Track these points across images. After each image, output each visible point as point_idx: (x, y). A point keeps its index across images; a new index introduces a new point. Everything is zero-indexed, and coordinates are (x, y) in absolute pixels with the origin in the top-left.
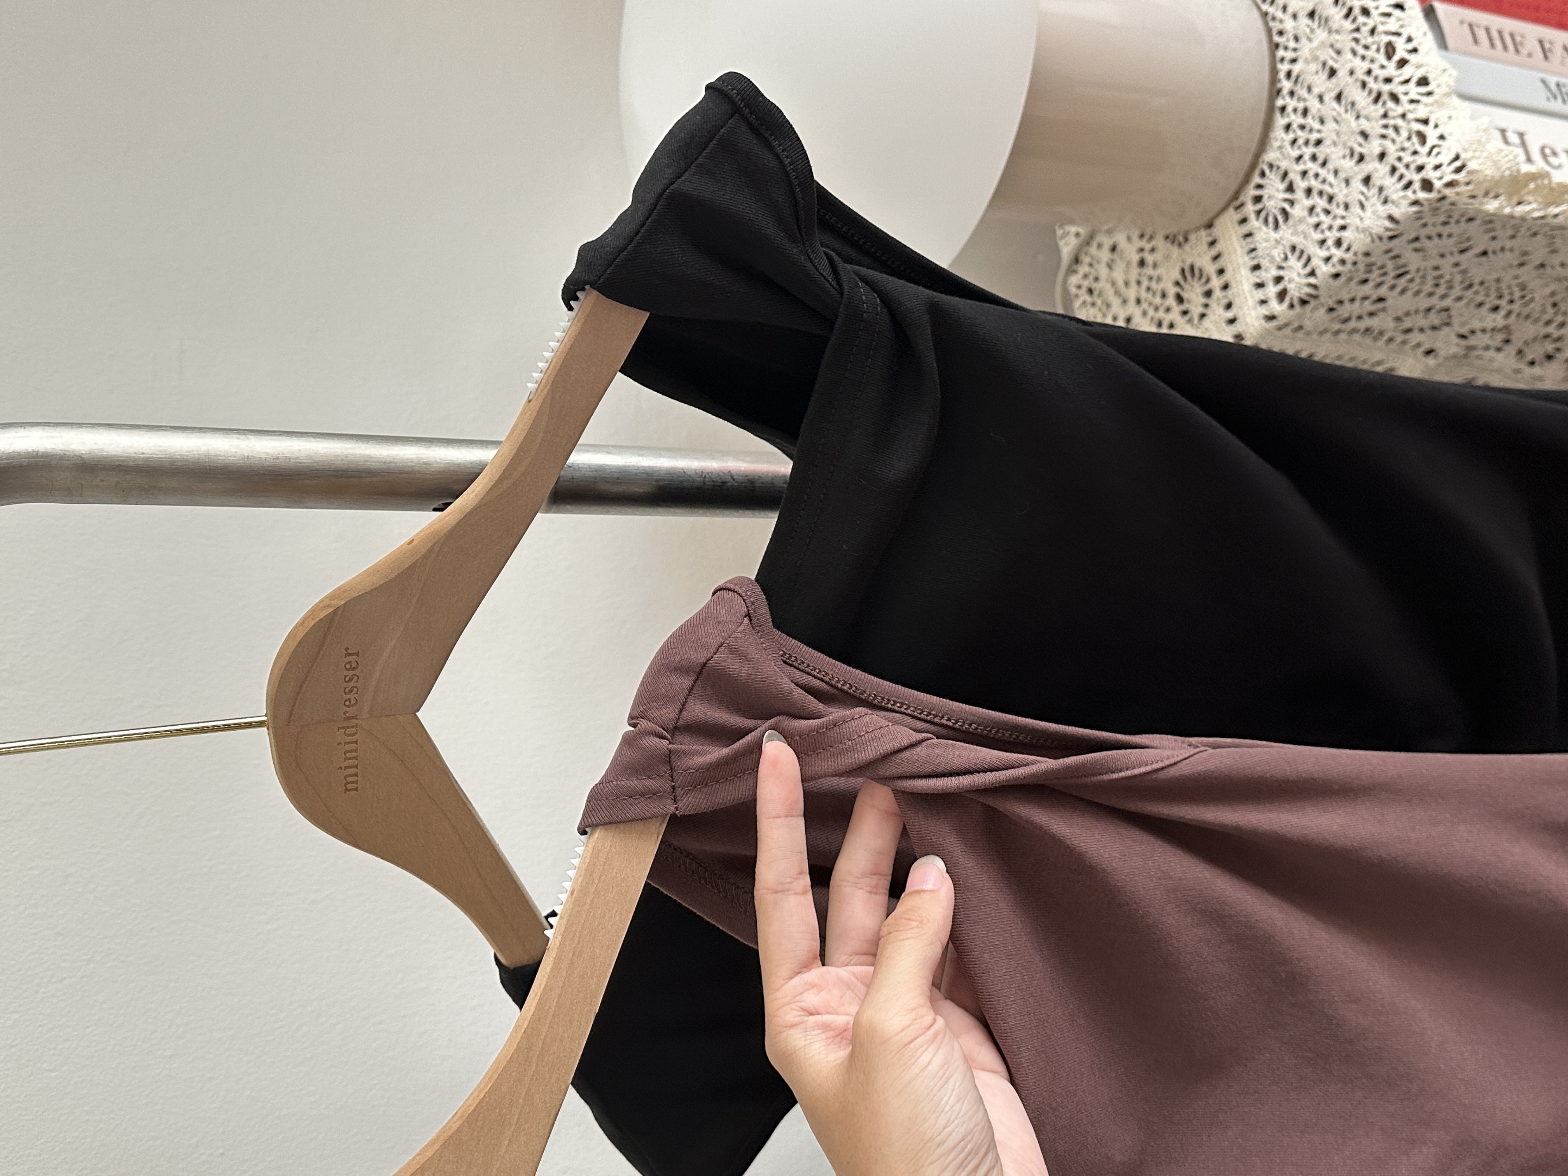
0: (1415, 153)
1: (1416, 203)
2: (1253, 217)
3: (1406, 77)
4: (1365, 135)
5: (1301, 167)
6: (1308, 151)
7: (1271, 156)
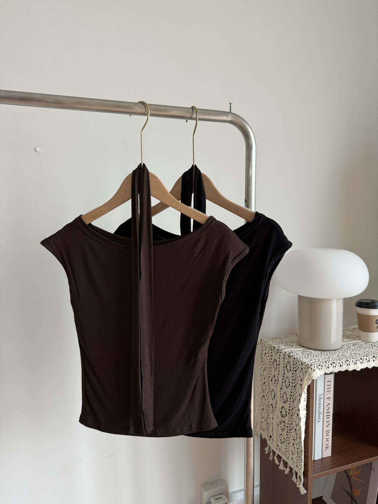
0: (317, 364)
1: (308, 364)
4: (319, 360)
5: (312, 355)
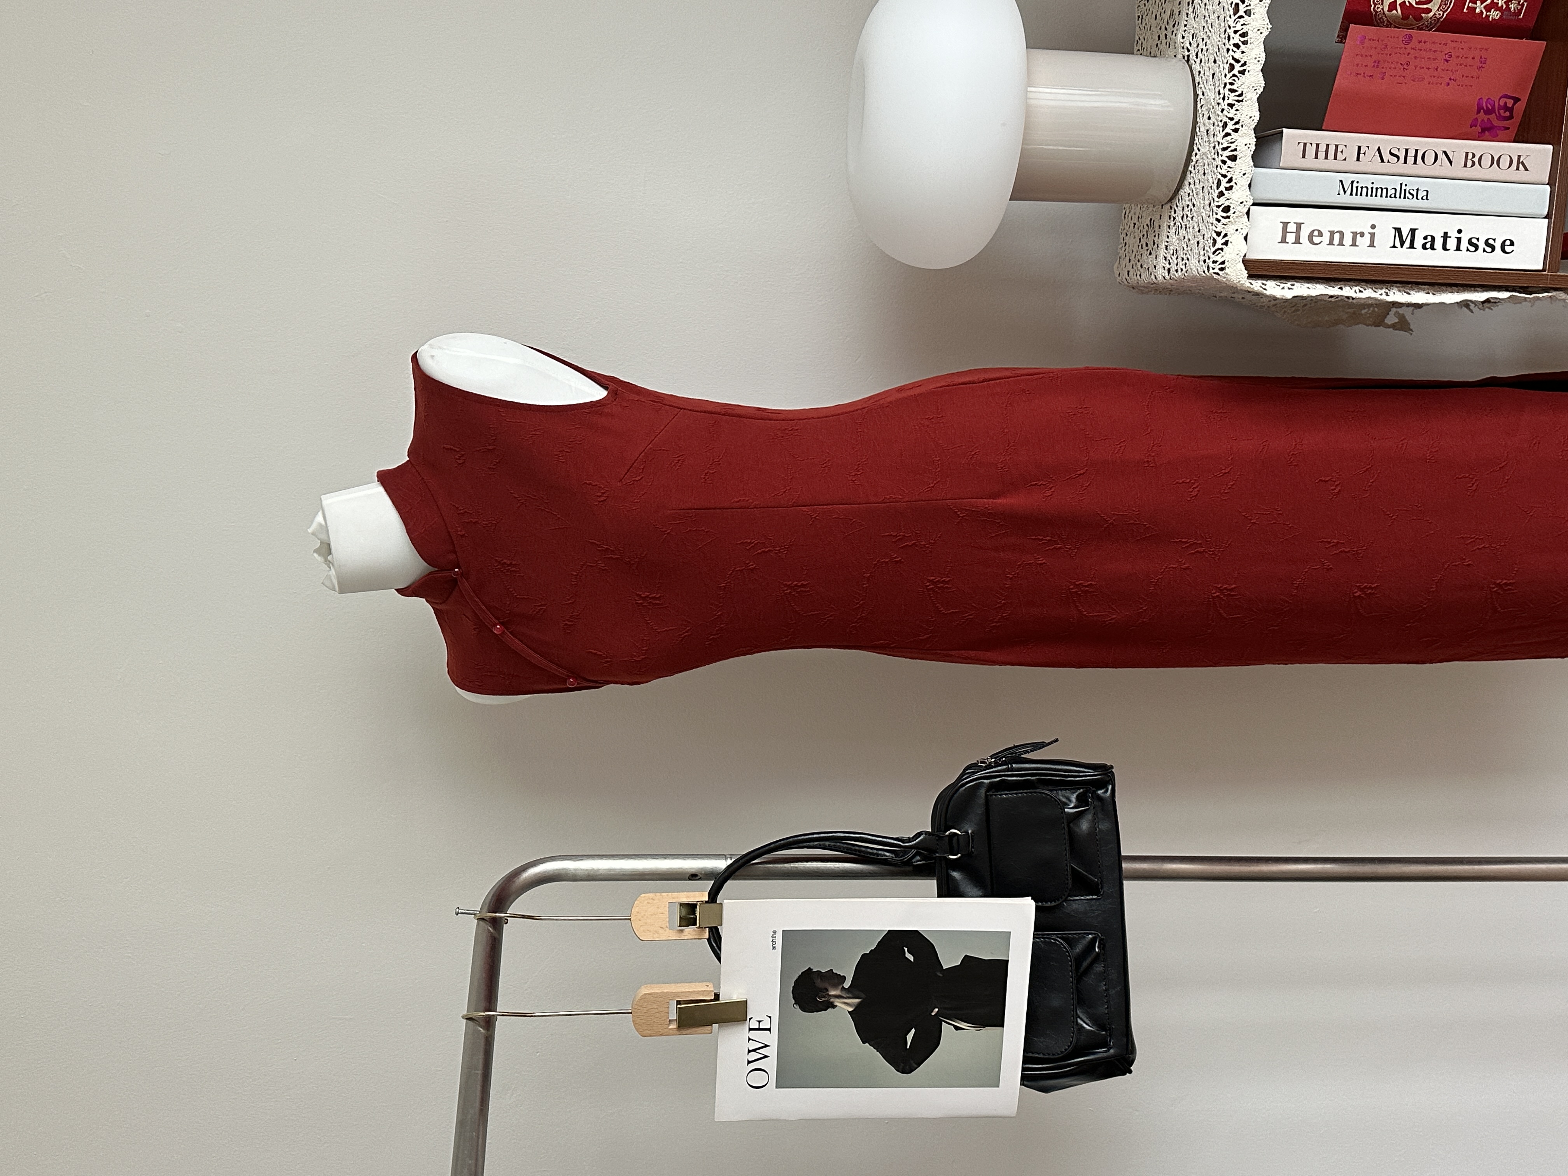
2: (1172, 219)
3: (1219, 204)
6: (1191, 206)
7: (1181, 192)
